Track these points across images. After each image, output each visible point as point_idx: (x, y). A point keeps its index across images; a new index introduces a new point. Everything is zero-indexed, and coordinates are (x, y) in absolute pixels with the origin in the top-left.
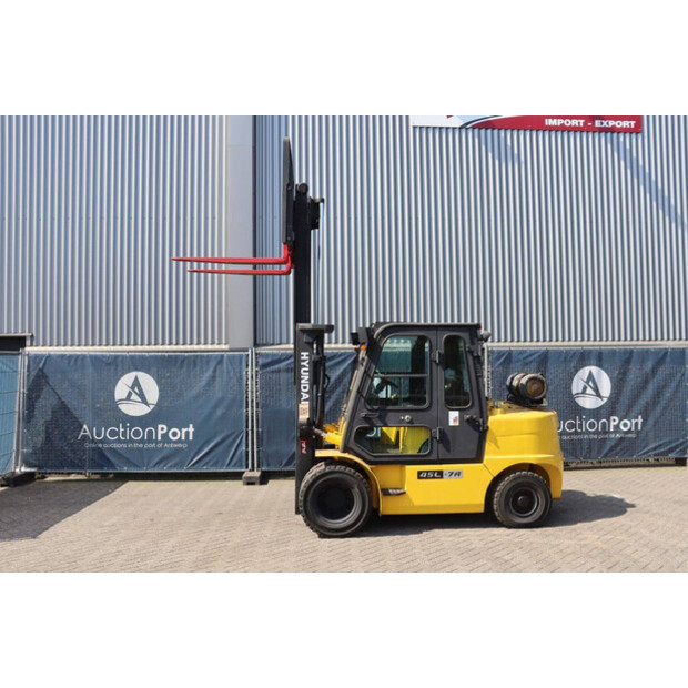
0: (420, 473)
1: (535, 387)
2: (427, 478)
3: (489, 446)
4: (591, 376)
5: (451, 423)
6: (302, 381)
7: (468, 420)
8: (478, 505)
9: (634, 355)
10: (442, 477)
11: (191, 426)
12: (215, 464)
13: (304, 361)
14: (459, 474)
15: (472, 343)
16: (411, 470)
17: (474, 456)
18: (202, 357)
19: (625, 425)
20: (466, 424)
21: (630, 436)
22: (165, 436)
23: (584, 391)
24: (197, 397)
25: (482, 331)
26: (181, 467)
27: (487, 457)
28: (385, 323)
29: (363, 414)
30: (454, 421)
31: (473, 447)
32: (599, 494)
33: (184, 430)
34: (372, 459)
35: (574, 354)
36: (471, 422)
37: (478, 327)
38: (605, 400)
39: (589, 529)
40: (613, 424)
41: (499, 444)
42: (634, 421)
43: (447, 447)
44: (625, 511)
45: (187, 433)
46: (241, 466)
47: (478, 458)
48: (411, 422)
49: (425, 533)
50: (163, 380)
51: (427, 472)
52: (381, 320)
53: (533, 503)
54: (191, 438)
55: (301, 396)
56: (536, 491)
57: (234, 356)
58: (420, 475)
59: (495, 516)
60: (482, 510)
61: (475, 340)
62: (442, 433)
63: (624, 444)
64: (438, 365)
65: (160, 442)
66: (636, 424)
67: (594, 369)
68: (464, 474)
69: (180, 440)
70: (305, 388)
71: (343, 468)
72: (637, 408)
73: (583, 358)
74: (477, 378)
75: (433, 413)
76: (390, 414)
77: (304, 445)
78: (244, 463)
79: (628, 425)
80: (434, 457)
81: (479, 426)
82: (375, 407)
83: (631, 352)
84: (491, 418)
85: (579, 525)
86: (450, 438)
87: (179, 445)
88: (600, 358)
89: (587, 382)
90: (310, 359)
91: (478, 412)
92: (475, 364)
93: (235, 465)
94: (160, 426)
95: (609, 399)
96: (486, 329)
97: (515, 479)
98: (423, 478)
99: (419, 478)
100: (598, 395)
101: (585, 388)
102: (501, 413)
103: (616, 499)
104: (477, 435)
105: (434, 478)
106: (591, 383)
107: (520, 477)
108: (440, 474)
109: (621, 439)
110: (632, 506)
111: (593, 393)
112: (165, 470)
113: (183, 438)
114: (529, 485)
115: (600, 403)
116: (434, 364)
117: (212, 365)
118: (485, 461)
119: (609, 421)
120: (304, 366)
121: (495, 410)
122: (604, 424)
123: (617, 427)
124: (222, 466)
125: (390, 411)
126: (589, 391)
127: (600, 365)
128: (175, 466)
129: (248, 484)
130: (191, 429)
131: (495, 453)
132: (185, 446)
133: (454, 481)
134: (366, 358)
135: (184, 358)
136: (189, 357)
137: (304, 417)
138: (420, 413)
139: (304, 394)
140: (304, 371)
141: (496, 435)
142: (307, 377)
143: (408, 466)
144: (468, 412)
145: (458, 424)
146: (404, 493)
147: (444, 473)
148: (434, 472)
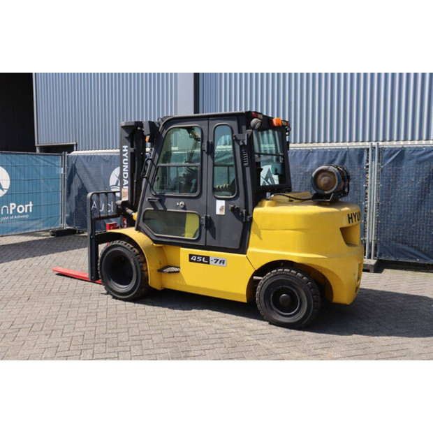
0: (191, 256)
2: (196, 262)
3: (253, 238)
5: (218, 212)
6: (124, 170)
7: (233, 209)
8: (241, 295)
10: (208, 263)
14: (223, 262)
15: (240, 132)
20: (231, 214)
27: (250, 249)
30: (221, 210)
31: (237, 237)
41: (262, 236)
47: (242, 248)
48: (185, 208)
51: (197, 256)
53: (295, 303)
56: (298, 292)
58: (191, 258)
60: (244, 300)
64: (208, 154)
68: (228, 262)
70: (126, 175)
71: (124, 243)
75: (203, 200)
76: (167, 199)
81: (242, 216)
82: (158, 193)
84: (257, 210)
90: (128, 151)
91: (243, 202)
98: (193, 261)
99: (190, 261)
104: (240, 225)
105: (202, 262)
108: (207, 258)
114: (290, 283)
116: (204, 153)
118: (248, 253)
120: (125, 158)
121: (264, 202)
131: (259, 246)
137: (125, 199)
138: (192, 200)
139: (125, 181)
140: (125, 162)
141: (259, 227)
142: (127, 167)
143: (182, 249)
144: (233, 202)
145: (223, 213)
146: (178, 272)
147: (211, 259)
148: (203, 256)
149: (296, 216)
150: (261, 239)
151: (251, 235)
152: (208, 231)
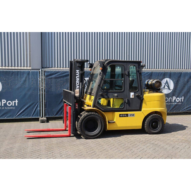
0: (120, 115)
1: (158, 84)
2: (122, 117)
3: (144, 105)
4: (167, 82)
5: (131, 97)
6: (77, 81)
7: (137, 96)
8: (140, 126)
9: (182, 74)
10: (128, 116)
11: (16, 100)
12: (27, 115)
13: (77, 73)
14: (133, 115)
15: (139, 68)
16: (117, 114)
17: (139, 109)
18: (21, 72)
19: (178, 100)
20: (136, 98)
21: (179, 103)
22: (5, 104)
23: (164, 88)
24: (18, 89)
25: (142, 64)
26: (13, 116)
27: (143, 109)
28: (107, 60)
29: (101, 93)
30: (132, 96)
31: (138, 105)
32: (173, 123)
33: (13, 102)
34: (104, 110)
35: (162, 73)
36: (138, 96)
37: (141, 62)
38: (171, 91)
39: (177, 134)
40: (173, 99)
41: (147, 104)
42: (181, 98)
43: (129, 106)
44: (185, 129)
45: (15, 103)
46: (38, 116)
47: (140, 110)
48: (117, 96)
49: (122, 136)
50: (3, 81)
51: (123, 114)
52: (106, 59)
53: (158, 125)
54: (17, 105)
55: (76, 87)
56: (159, 121)
57: (34, 72)
58: (120, 116)
59: (145, 130)
60: (141, 128)
61: (140, 66)
62: (128, 100)
63: (177, 107)
64: (127, 75)
65: (3, 107)
66: (182, 99)
67: (168, 79)
68: (135, 115)
69: (12, 106)
70: (78, 84)
71: (94, 113)
72: (182, 94)
73: (165, 75)
74: (140, 80)
75: (125, 93)
76: (109, 93)
77: (77, 105)
78: (39, 115)
79: (179, 99)
80: (125, 109)
81: (141, 98)
82: (105, 91)
83: (181, 73)
84: (144, 95)
85: (173, 133)
86: (130, 102)
87: (12, 108)
88: (170, 75)
89: (165, 84)
90: (80, 73)
91: (140, 93)
92: (140, 76)
93: (35, 115)
94: (3, 100)
95: (173, 90)
96: (143, 63)
97: (152, 117)
98: (121, 117)
99: (120, 117)
100: (169, 89)
101: (165, 86)
102: (148, 93)
103: (180, 125)
104: (140, 101)
105: (125, 116)
106: (167, 85)
107: (154, 116)
108: (127, 115)
109: (176, 105)
110: (187, 127)
111: (167, 88)
112: (6, 118)
113: (13, 105)
114: (157, 119)
115: (170, 91)
116: (125, 75)
117: (25, 75)
118: (142, 111)
119: (172, 98)
120: (78, 76)
121: (145, 92)
122: (170, 99)
123: (175, 100)
124: (30, 116)
125: (110, 92)
126: (166, 87)
127: (170, 78)
128: (10, 116)
129: (42, 122)
130: (17, 101)
131: (145, 108)
132: (14, 108)
133: (132, 118)
134: (102, 73)
135: (13, 72)
136: (15, 72)
137: (77, 95)
138: (120, 93)
139: (77, 86)
140: (77, 77)
141: (146, 101)
142: (78, 80)
143: (116, 113)
144: (137, 93)
145: (133, 97)
146: (115, 122)
147: (128, 115)
148: (125, 114)
149: (158, 96)
150: (146, 105)
151: (143, 104)
152: (127, 105)
